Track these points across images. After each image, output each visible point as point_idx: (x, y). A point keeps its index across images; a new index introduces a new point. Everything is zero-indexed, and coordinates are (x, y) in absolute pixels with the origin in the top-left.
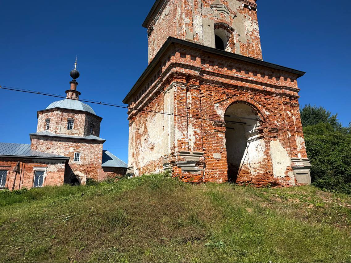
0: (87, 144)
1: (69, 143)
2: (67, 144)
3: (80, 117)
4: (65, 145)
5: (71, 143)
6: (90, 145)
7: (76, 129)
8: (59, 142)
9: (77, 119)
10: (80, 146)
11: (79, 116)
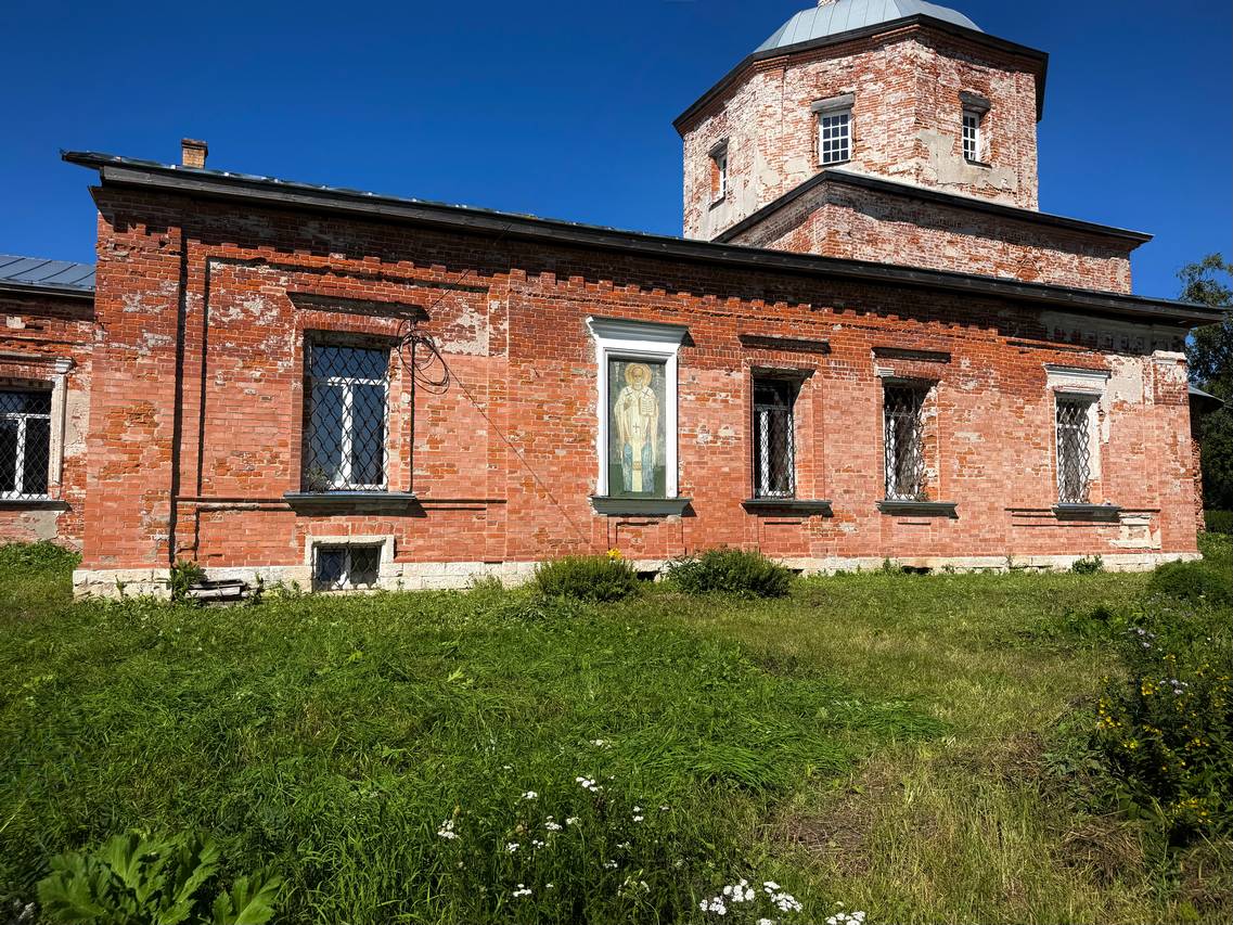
0: (1065, 257)
1: (989, 243)
2: (983, 252)
3: (1013, 90)
4: (973, 251)
5: (999, 245)
6: (1076, 262)
7: (1003, 165)
8: (948, 236)
9: (999, 101)
10: (1038, 265)
11: (1007, 82)
